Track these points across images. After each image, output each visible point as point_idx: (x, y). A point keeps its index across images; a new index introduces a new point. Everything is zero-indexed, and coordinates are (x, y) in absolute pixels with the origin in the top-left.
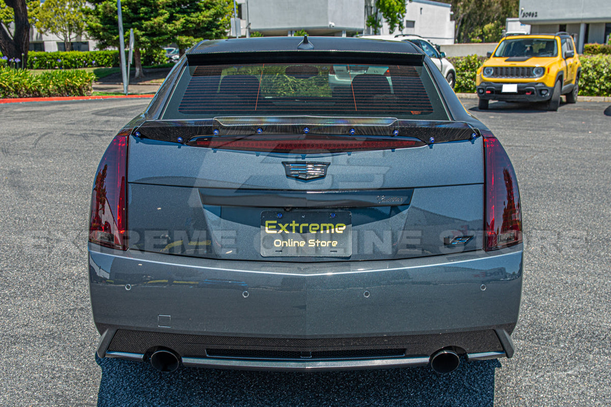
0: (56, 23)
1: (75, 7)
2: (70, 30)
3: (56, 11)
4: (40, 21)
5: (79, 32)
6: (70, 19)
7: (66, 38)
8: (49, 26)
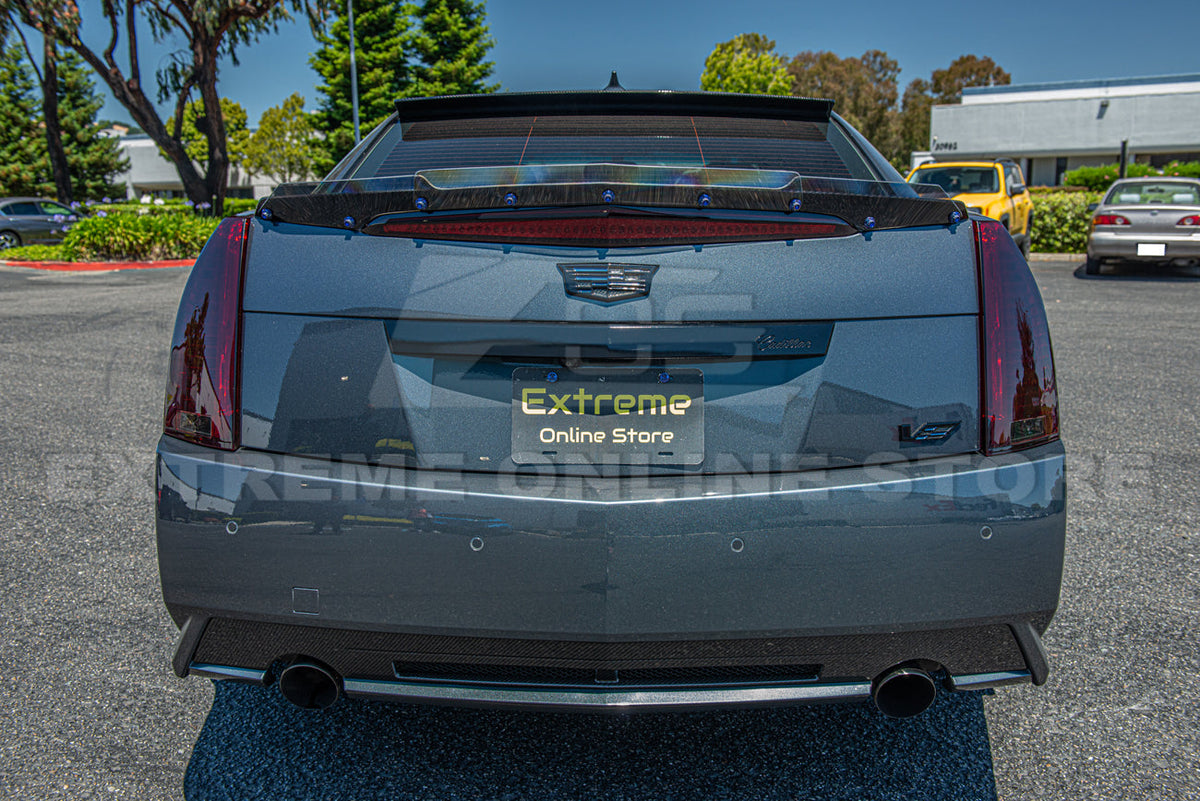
0: (271, 160)
1: (298, 138)
2: (291, 171)
3: (272, 144)
4: (249, 157)
5: (302, 172)
6: (291, 155)
7: (284, 180)
8: (261, 165)
